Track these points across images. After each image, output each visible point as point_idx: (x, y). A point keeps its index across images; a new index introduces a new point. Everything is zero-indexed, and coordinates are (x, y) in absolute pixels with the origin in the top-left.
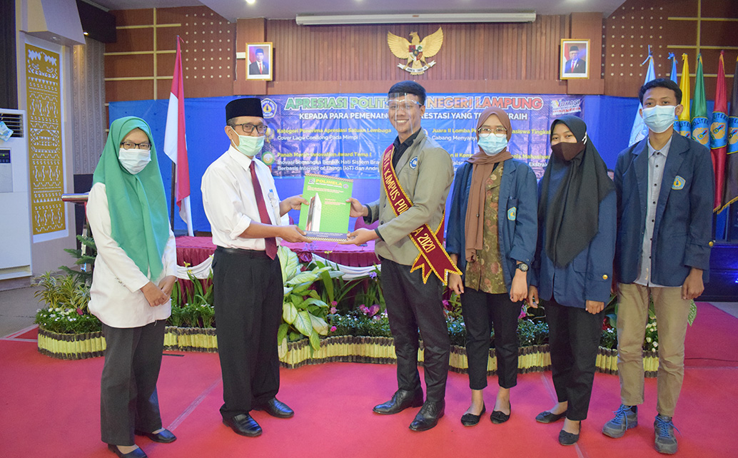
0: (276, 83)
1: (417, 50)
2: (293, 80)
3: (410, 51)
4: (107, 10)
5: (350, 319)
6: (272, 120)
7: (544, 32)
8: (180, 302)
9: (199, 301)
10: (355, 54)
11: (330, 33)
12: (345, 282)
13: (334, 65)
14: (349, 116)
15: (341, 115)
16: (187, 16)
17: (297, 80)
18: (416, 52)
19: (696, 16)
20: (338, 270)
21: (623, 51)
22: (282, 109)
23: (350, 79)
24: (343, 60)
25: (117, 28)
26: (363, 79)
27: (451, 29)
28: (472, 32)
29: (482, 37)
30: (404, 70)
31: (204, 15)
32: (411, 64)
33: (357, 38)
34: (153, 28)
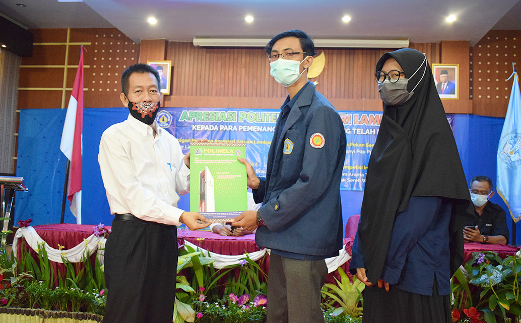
0: (173, 97)
2: (188, 95)
4: (27, 28)
5: (217, 306)
8: (52, 285)
9: (70, 284)
10: (245, 75)
11: (224, 55)
12: (216, 270)
13: (226, 83)
14: (238, 128)
15: (230, 128)
16: (97, 36)
17: (192, 95)
20: (210, 256)
21: (489, 76)
22: (177, 121)
23: (240, 96)
24: (235, 79)
25: (34, 44)
26: (252, 96)
27: (332, 54)
28: (352, 56)
29: (360, 62)
31: (112, 36)
33: (248, 60)
34: (66, 45)
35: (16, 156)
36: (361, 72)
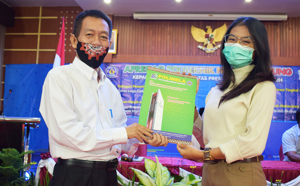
0: (118, 55)
1: (211, 37)
2: (129, 54)
3: (206, 38)
4: (10, 6)
6: (115, 79)
7: (291, 27)
10: (170, 40)
16: (62, 12)
17: (132, 54)
18: (209, 38)
22: (122, 72)
23: (166, 54)
24: (162, 43)
25: (16, 18)
26: (175, 54)
30: (202, 50)
31: (72, 12)
32: (206, 46)
33: (171, 29)
34: (39, 19)
35: (3, 98)
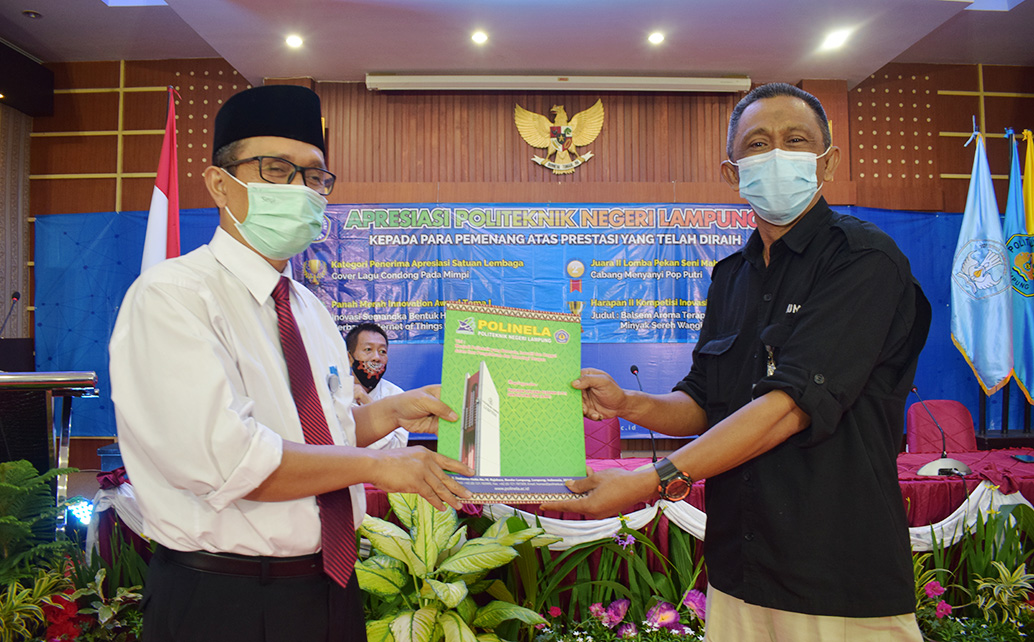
1: (564, 135)
2: (357, 181)
3: (552, 137)
4: (40, 62)
6: (324, 246)
10: (462, 143)
13: (428, 156)
14: (454, 239)
15: (440, 239)
16: (178, 74)
17: (365, 181)
18: (561, 138)
19: (976, 89)
21: (876, 140)
22: (340, 229)
23: (454, 181)
24: (442, 148)
25: (56, 92)
26: (476, 181)
27: (616, 103)
28: (650, 108)
29: (665, 117)
30: (543, 166)
31: (206, 73)
32: (553, 157)
33: (465, 115)
34: (118, 93)
35: (31, 305)
36: (666, 135)
